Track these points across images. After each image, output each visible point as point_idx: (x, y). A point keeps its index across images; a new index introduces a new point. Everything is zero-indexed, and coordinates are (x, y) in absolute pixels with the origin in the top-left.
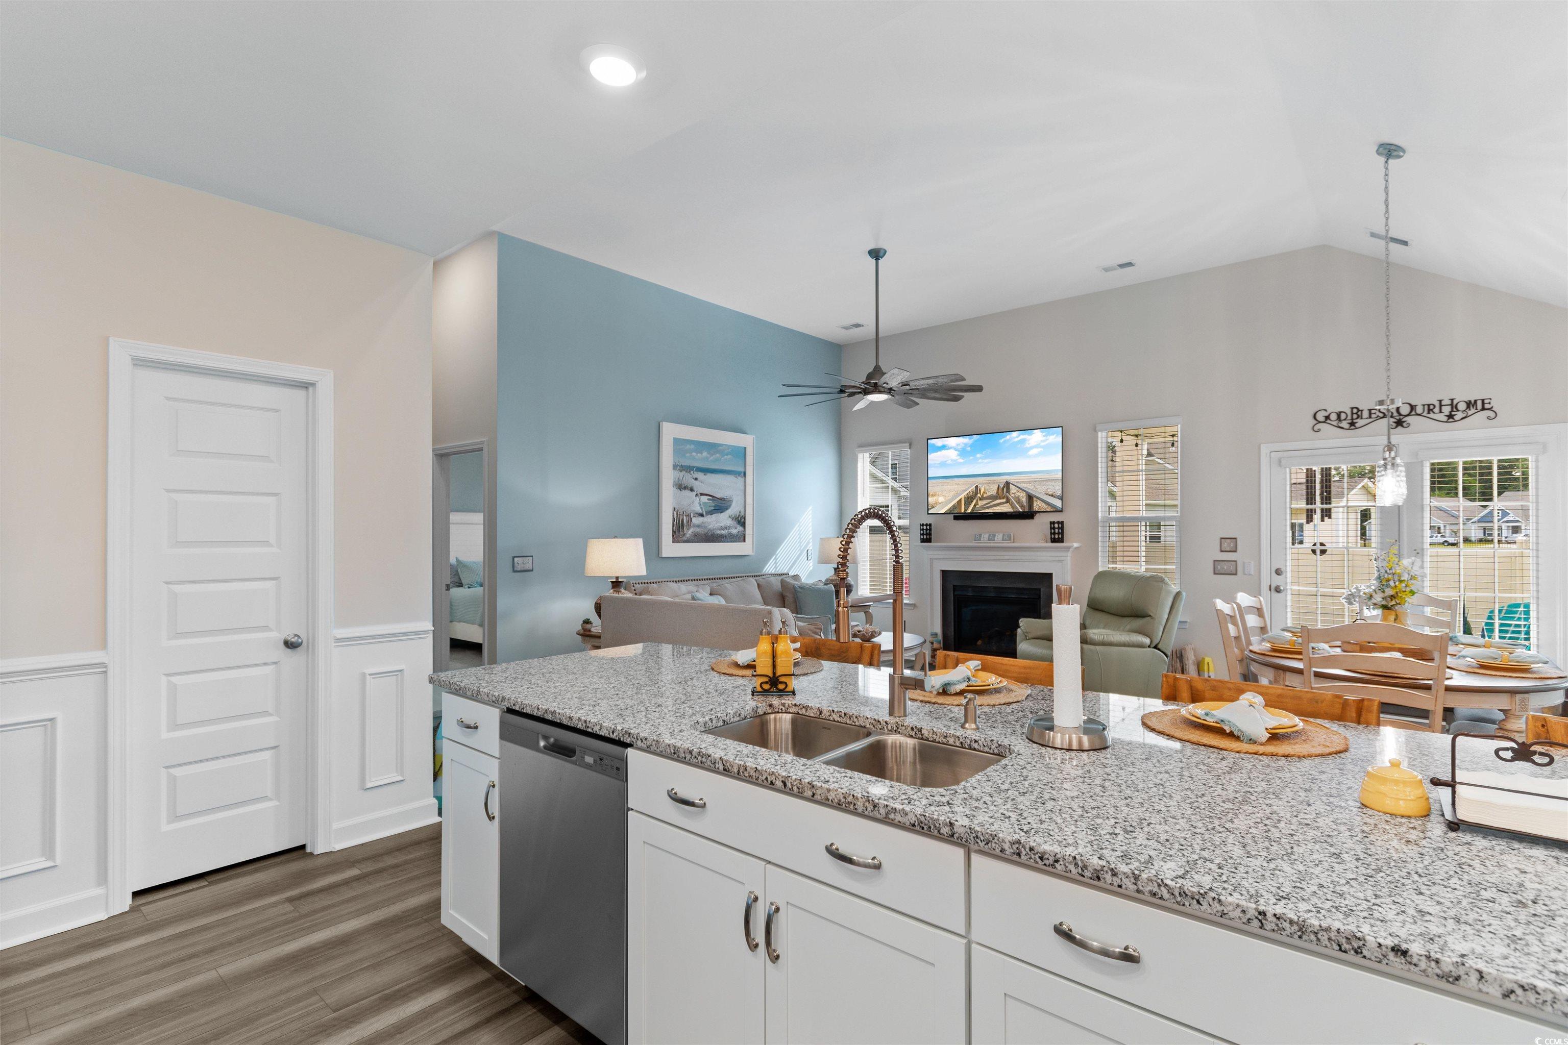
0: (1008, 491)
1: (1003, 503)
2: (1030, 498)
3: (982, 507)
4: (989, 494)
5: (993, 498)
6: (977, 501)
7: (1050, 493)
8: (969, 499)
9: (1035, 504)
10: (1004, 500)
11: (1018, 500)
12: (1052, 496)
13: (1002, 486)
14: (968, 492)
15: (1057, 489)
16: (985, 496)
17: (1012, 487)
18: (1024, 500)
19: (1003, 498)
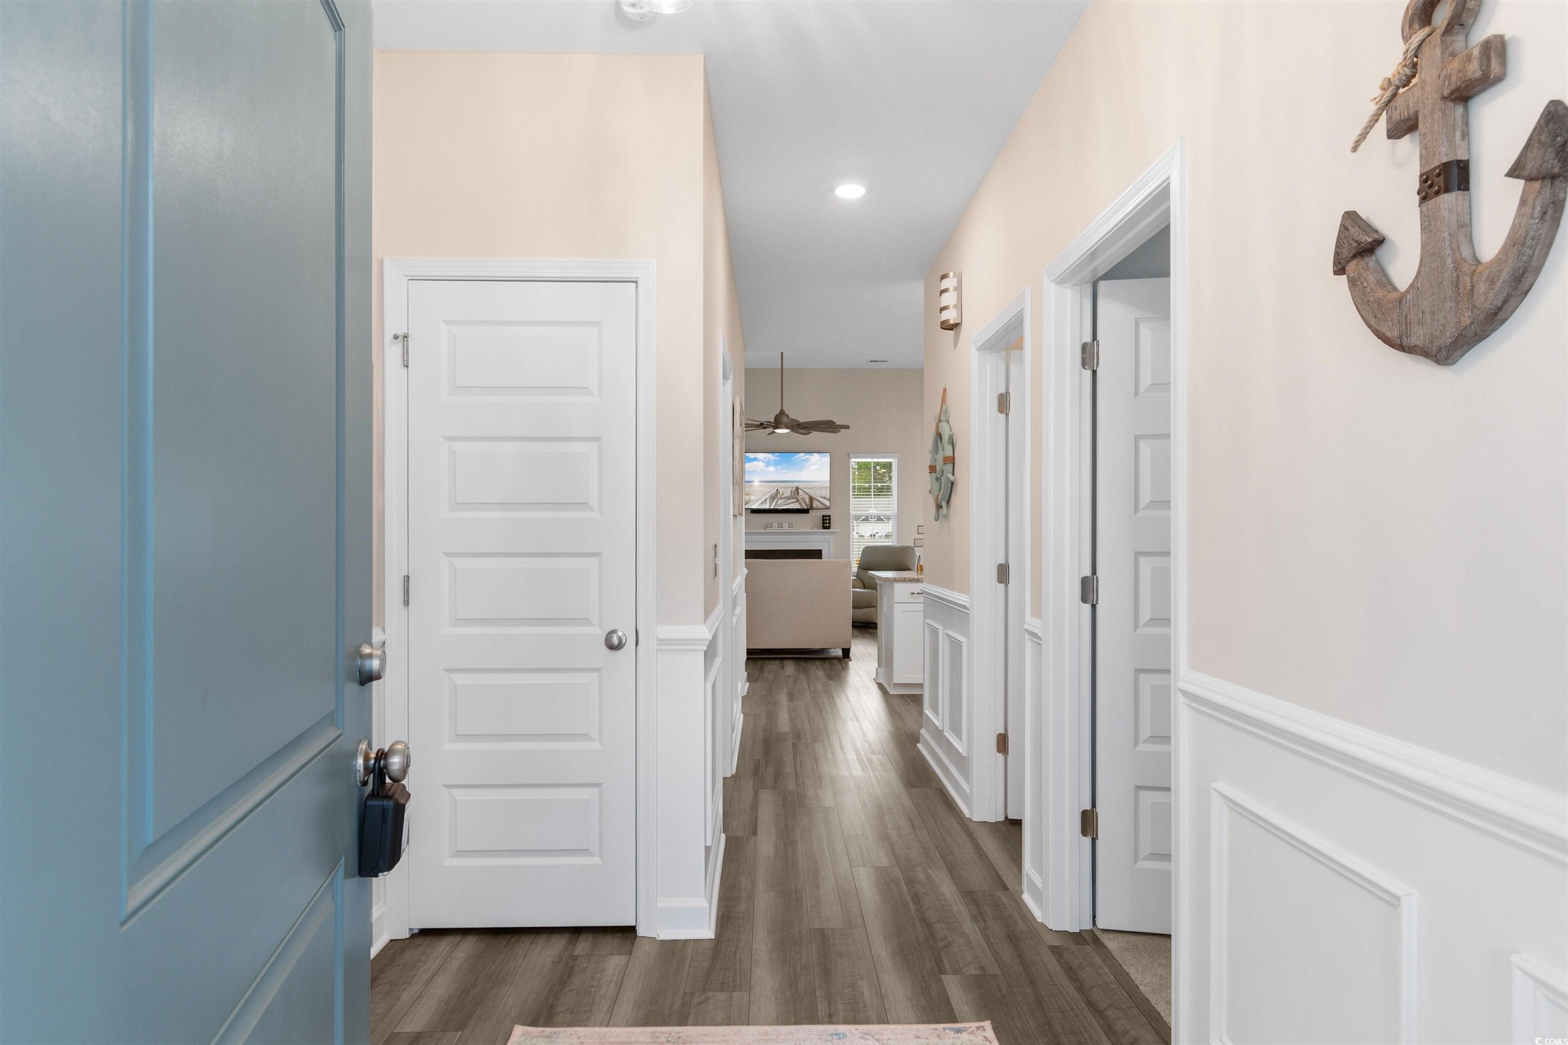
0: (798, 493)
1: (795, 502)
2: (811, 499)
3: (780, 505)
4: (785, 495)
5: (788, 498)
6: (777, 500)
7: (824, 496)
8: (773, 498)
9: (814, 503)
10: (795, 500)
11: (804, 501)
12: (824, 498)
13: (794, 490)
14: (770, 494)
15: (827, 493)
16: (783, 496)
17: (800, 491)
18: (807, 500)
19: (794, 499)
